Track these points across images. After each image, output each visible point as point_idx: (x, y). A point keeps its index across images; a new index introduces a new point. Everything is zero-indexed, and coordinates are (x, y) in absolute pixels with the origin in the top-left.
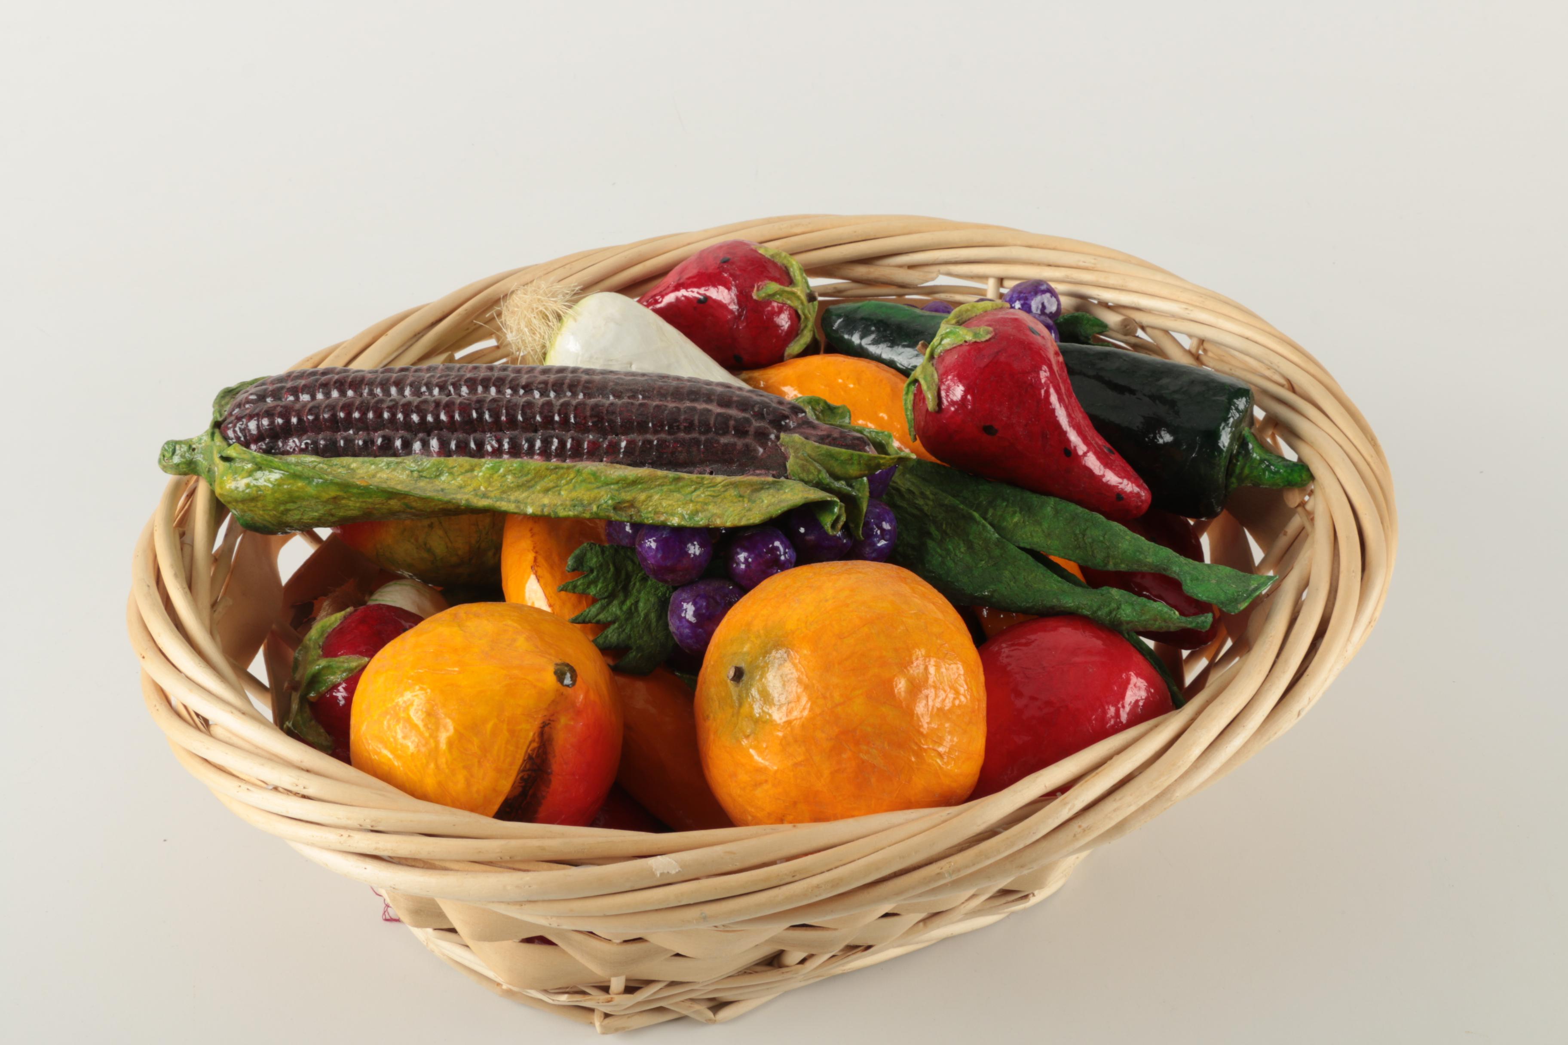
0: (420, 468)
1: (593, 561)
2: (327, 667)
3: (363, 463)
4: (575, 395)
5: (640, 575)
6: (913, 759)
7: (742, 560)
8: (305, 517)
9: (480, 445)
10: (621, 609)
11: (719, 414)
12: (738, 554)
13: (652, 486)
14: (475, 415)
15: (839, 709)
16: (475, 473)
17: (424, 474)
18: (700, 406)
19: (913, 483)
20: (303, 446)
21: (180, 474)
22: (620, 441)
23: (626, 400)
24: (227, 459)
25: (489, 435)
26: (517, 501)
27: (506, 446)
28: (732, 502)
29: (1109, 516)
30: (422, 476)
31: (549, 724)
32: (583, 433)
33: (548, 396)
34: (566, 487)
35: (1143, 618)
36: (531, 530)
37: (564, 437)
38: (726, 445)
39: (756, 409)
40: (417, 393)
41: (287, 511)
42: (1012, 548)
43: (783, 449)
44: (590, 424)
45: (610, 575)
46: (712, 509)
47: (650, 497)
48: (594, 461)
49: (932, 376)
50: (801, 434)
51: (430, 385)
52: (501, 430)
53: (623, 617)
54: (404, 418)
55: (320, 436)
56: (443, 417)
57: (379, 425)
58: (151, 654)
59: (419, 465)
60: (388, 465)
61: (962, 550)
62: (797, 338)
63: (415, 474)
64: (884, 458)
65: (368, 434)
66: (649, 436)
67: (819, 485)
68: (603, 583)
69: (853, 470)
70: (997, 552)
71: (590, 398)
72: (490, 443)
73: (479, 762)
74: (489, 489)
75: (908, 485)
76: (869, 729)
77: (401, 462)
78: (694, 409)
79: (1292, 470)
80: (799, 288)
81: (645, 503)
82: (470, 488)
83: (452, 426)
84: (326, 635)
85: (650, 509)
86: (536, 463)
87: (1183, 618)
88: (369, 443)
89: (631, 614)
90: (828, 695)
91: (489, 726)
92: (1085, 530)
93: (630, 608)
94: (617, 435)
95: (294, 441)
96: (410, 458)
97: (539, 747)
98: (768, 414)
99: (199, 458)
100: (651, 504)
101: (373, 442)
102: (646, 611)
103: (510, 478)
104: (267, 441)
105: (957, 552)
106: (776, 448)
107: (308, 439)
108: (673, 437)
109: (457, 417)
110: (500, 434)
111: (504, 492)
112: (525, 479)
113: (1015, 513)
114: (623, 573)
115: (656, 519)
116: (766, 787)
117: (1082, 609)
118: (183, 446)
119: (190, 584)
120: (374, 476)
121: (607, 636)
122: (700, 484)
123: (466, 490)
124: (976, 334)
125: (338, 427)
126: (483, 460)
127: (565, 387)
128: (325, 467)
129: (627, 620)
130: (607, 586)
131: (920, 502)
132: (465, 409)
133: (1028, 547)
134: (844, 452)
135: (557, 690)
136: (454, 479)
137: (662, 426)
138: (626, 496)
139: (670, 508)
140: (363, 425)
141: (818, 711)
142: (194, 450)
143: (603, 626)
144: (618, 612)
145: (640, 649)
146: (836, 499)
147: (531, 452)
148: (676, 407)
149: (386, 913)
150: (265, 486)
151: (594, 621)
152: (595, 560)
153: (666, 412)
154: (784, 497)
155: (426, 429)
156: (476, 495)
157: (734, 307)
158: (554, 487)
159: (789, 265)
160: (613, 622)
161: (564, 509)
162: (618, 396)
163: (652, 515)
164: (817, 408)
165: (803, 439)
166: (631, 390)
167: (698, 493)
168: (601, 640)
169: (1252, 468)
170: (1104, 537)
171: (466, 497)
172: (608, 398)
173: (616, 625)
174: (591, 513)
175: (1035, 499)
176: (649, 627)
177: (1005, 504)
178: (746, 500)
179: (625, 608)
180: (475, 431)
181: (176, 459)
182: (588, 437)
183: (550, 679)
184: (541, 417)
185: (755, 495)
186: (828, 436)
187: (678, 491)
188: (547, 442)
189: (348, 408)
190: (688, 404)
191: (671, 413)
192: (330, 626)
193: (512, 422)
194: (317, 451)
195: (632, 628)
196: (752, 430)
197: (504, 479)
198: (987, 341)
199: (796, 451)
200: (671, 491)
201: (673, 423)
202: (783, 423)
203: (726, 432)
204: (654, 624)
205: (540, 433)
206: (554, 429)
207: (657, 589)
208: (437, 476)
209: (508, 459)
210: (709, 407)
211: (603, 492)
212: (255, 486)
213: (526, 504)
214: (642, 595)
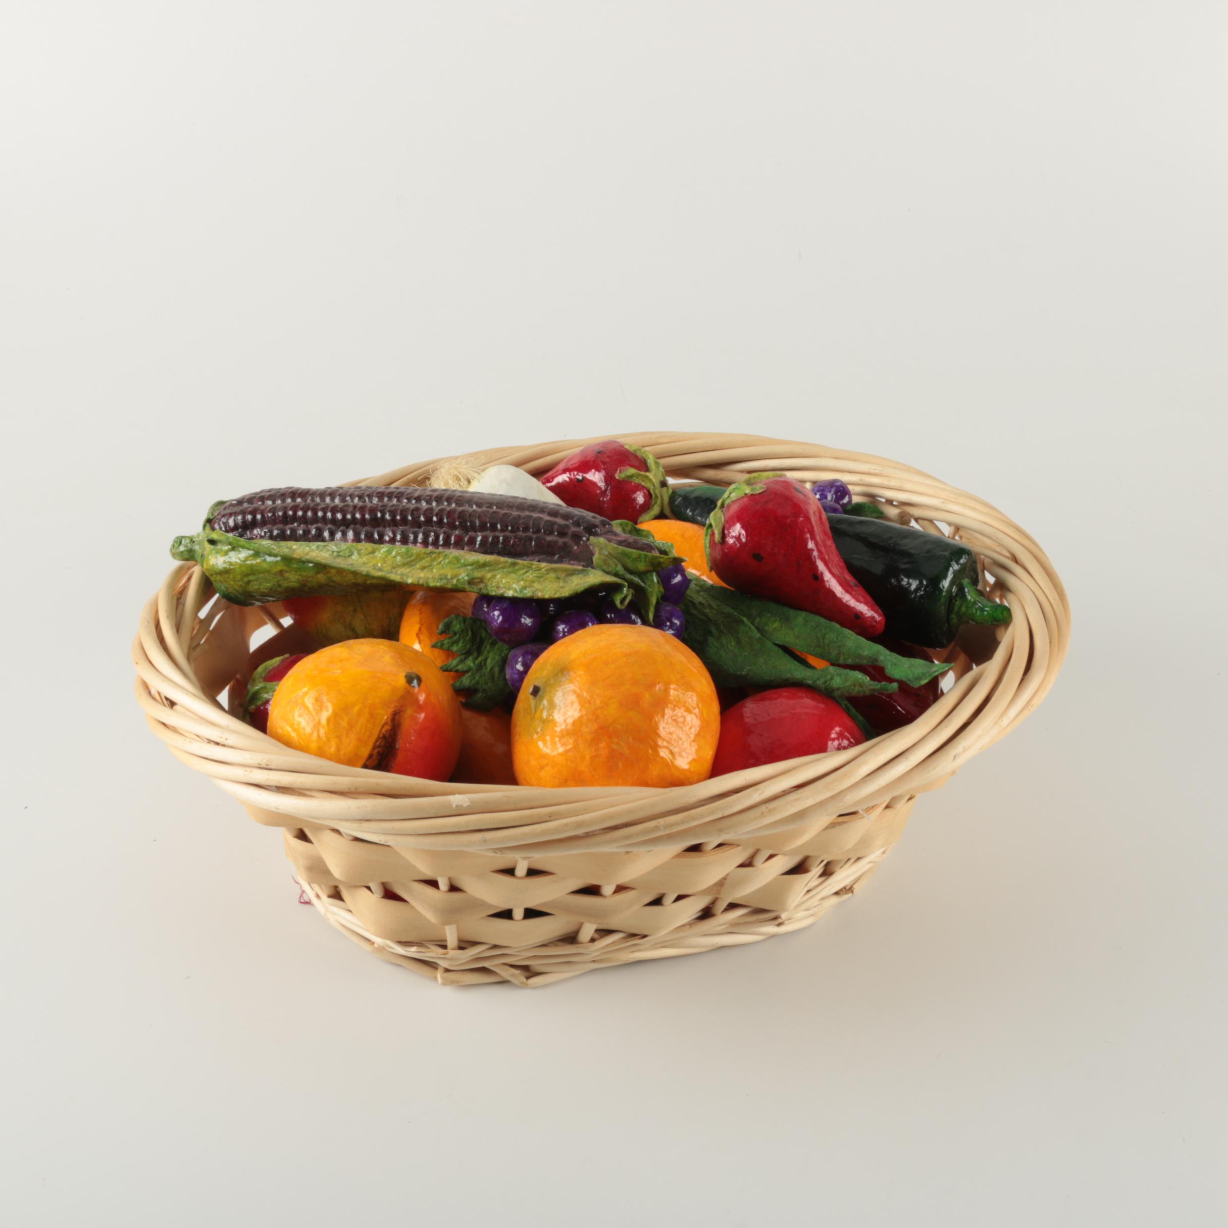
0: (339, 550)
1: (457, 626)
2: (264, 688)
3: (301, 545)
4: (449, 504)
5: (490, 640)
6: (650, 751)
7: (561, 630)
8: (261, 587)
9: (381, 536)
10: (474, 663)
11: (547, 521)
12: (558, 625)
13: (497, 568)
14: (379, 515)
15: (599, 711)
16: (376, 554)
17: (341, 554)
18: (536, 515)
19: (704, 598)
20: (263, 534)
21: (184, 560)
22: (477, 536)
23: (484, 509)
24: (212, 542)
25: (388, 529)
26: (402, 575)
27: (399, 537)
28: (552, 582)
29: (843, 625)
30: (339, 555)
31: (399, 713)
32: (452, 530)
33: (431, 504)
34: (437, 566)
35: (847, 684)
36: (420, 610)
37: (438, 532)
38: (550, 542)
39: (575, 519)
40: (343, 500)
41: (249, 582)
42: (769, 644)
43: (591, 547)
44: (457, 523)
45: (468, 638)
46: (537, 585)
47: (494, 576)
48: (458, 549)
49: (720, 518)
50: (605, 538)
51: (353, 496)
52: (396, 526)
53: (474, 669)
54: (332, 516)
55: (275, 527)
56: (358, 516)
57: (315, 520)
58: (143, 661)
59: (338, 548)
60: (318, 547)
61: (733, 644)
62: (648, 511)
63: (335, 554)
64: (663, 558)
65: (307, 526)
66: (497, 534)
67: (616, 575)
68: (463, 643)
69: (642, 566)
70: (758, 646)
71: (460, 506)
72: (387, 534)
73: (347, 734)
74: (384, 565)
75: (700, 599)
76: (619, 727)
77: (327, 546)
78: (530, 517)
79: (996, 609)
80: (651, 474)
81: (491, 580)
82: (371, 564)
83: (363, 521)
84: (267, 671)
85: (494, 584)
86: (418, 549)
87: (872, 682)
88: (307, 532)
89: (480, 667)
90: (592, 701)
91: (356, 709)
92: (825, 634)
93: (480, 663)
94: (475, 532)
95: (257, 531)
96: (333, 543)
97: (391, 730)
98: (583, 523)
99: (196, 547)
100: (494, 581)
101: (309, 532)
102: (492, 665)
103: (399, 558)
104: (240, 530)
105: (729, 647)
106: (587, 547)
107: (266, 529)
108: (513, 534)
109: (367, 516)
110: (395, 528)
111: (394, 568)
112: (409, 559)
113: (775, 621)
114: (478, 638)
115: (498, 592)
116: (547, 769)
117: (806, 679)
118: (187, 539)
119: (178, 627)
120: (307, 554)
121: (462, 681)
122: (529, 567)
123: (368, 565)
124: (752, 490)
125: (287, 521)
126: (382, 546)
127: (444, 499)
128: (275, 547)
129: (477, 670)
130: (465, 646)
131: (707, 611)
132: (373, 511)
133: (781, 644)
134: (634, 552)
135: (406, 688)
136: (361, 558)
137: (507, 526)
138: (477, 574)
139: (508, 584)
140: (304, 520)
141: (584, 712)
142: (194, 542)
143: (460, 674)
144: (472, 665)
145: (484, 691)
146: (626, 584)
147: (415, 541)
148: (518, 515)
149: (302, 898)
150: (236, 562)
151: (454, 670)
152: (458, 626)
153: (511, 517)
154: (588, 580)
155: (345, 524)
156: (374, 569)
157: (602, 485)
158: (428, 566)
159: (647, 458)
160: (467, 672)
161: (434, 581)
162: (479, 505)
163: (495, 589)
164: (626, 529)
165: (606, 541)
166: (489, 503)
167: (528, 574)
168: (457, 684)
169: (967, 608)
170: (837, 639)
171: (367, 569)
172: (472, 507)
173: (470, 674)
174: (452, 585)
175: (792, 612)
176: (492, 677)
177: (769, 615)
178: (561, 581)
179: (477, 662)
180: (379, 526)
181: (182, 548)
182: (455, 532)
183: (402, 681)
184: (424, 517)
185: (568, 578)
186: (625, 541)
187: (514, 572)
188: (426, 536)
189: (295, 509)
190: (527, 513)
191: (515, 518)
192: (271, 665)
193: (404, 520)
194: (272, 538)
195: (481, 677)
196: (570, 532)
197: (395, 559)
198: (760, 494)
199: (601, 549)
200: (510, 572)
201: (516, 525)
202: (594, 530)
203: (551, 533)
204: (497, 675)
205: (422, 529)
206: (432, 526)
207: (502, 651)
208: (350, 556)
209: (399, 546)
210: (541, 516)
211: (462, 570)
212: (229, 562)
213: (408, 577)
214: (491, 654)
